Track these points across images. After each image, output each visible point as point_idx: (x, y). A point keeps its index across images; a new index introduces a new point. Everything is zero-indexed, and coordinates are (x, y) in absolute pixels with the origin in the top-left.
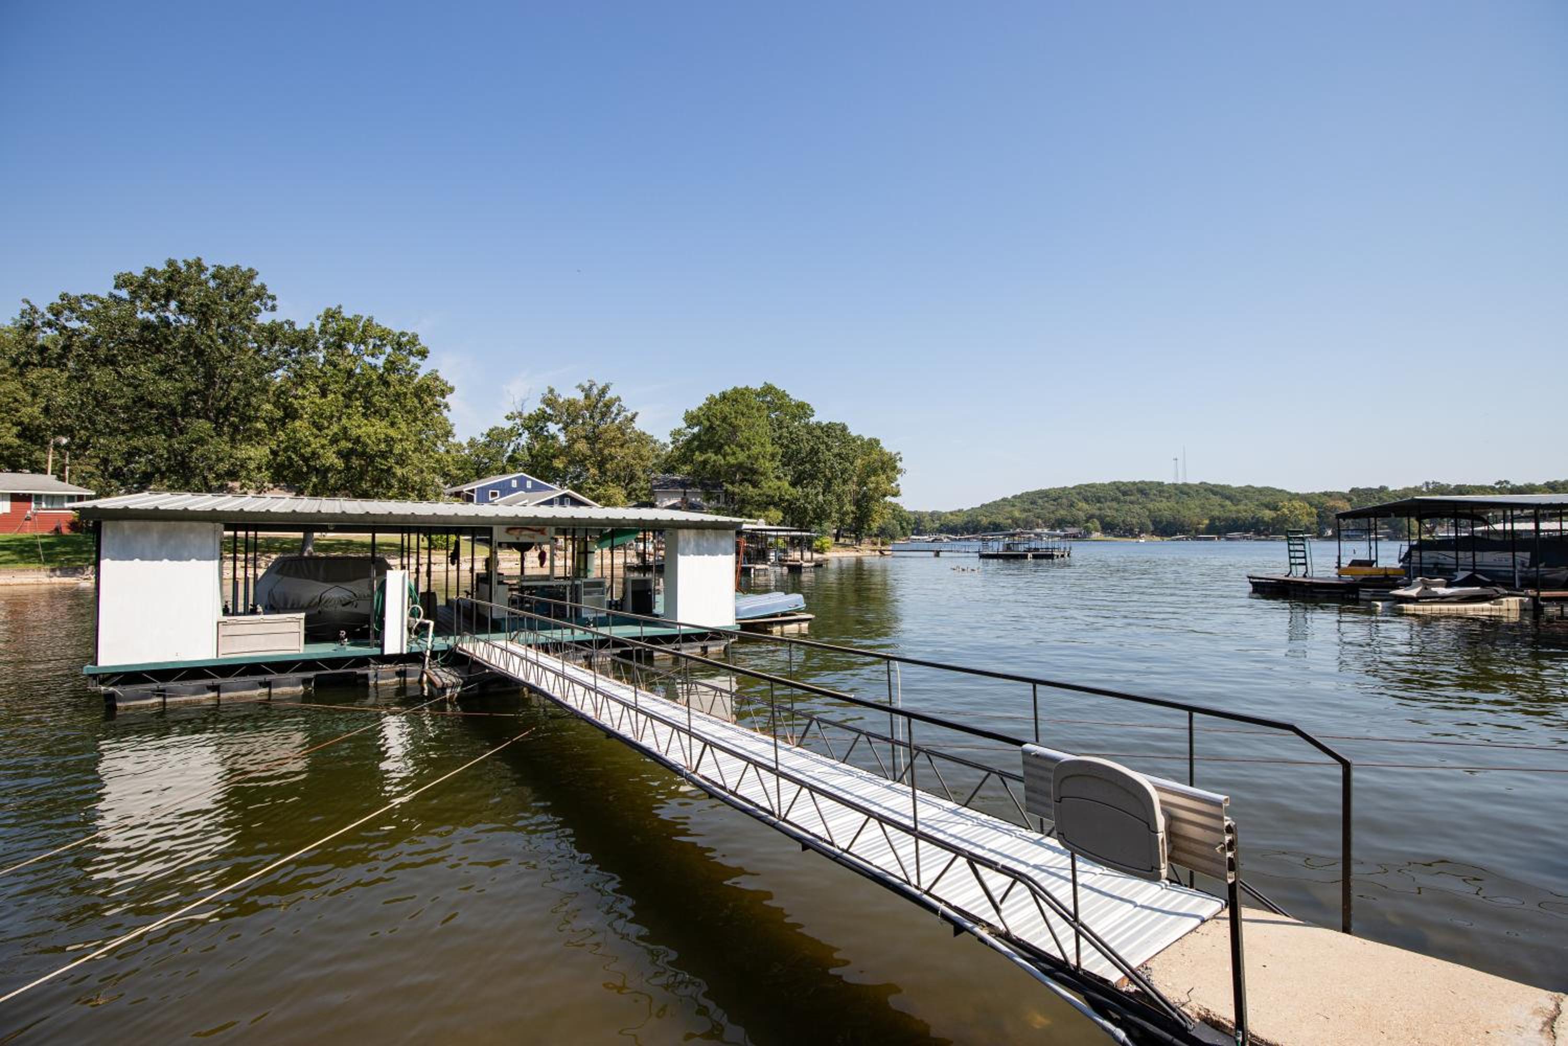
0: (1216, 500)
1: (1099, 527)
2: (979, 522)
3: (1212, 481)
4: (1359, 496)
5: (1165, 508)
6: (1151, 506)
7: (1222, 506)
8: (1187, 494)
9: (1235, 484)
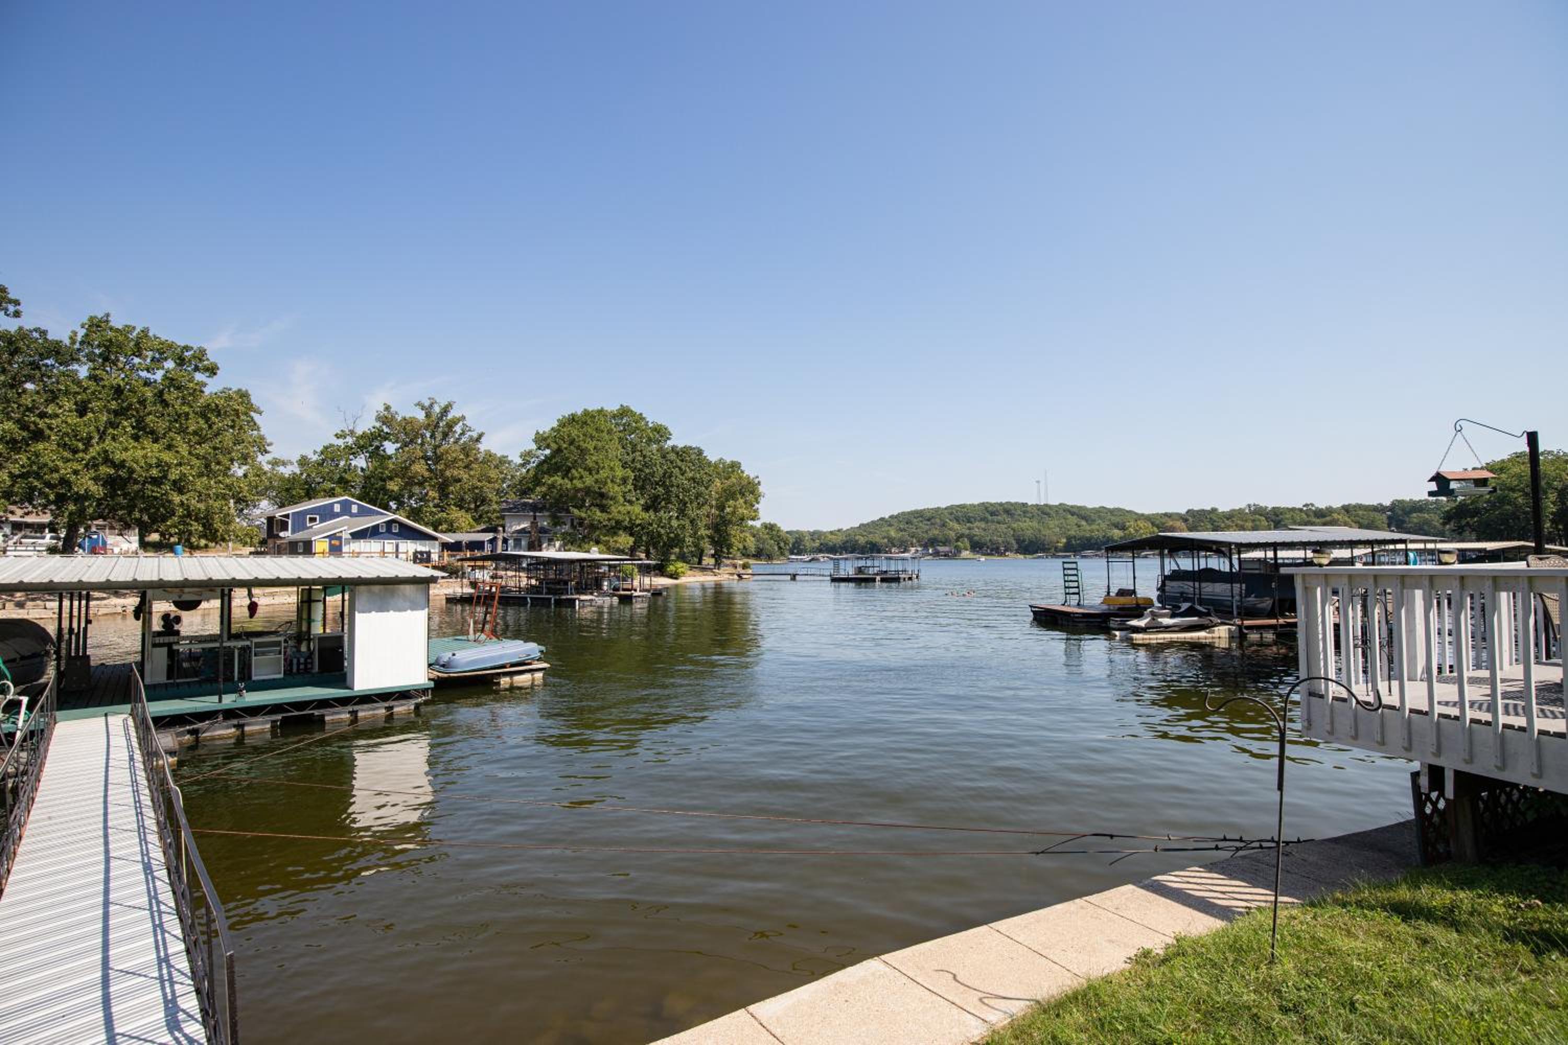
0: (1073, 520)
1: (968, 545)
2: (857, 541)
3: (1070, 503)
4: (1194, 516)
5: (1028, 528)
6: (1015, 525)
7: (1078, 526)
8: (1048, 514)
9: (1090, 506)
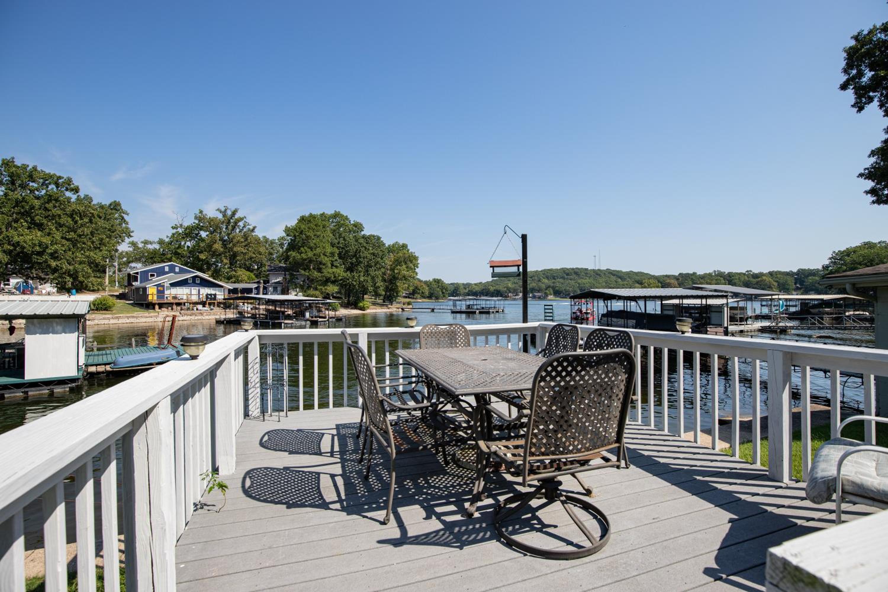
0: (614, 278)
1: (552, 292)
2: (489, 289)
3: (613, 268)
4: (683, 277)
5: (586, 283)
6: (579, 281)
7: (616, 282)
8: (599, 275)
9: (624, 270)
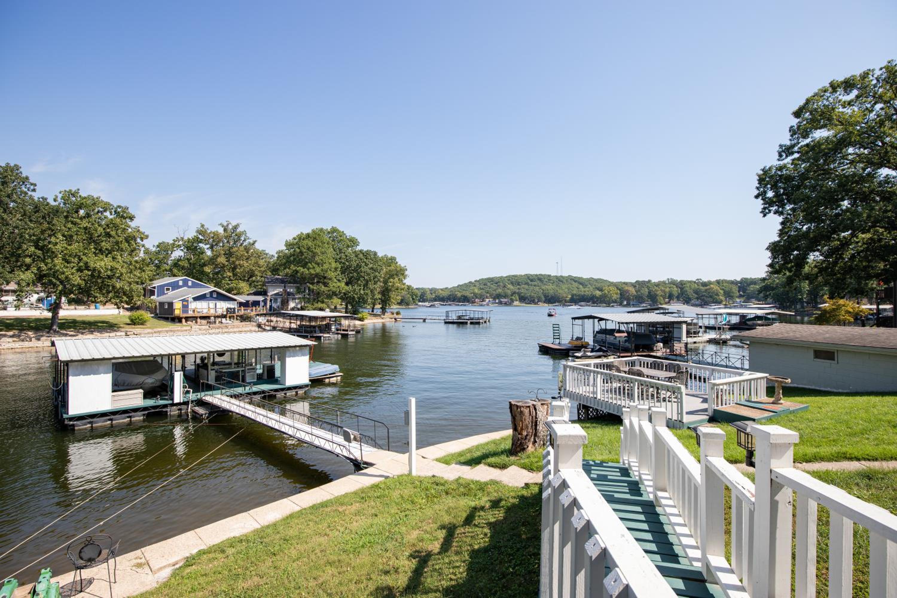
0: (576, 284)
1: (518, 299)
2: (456, 295)
3: (574, 275)
4: (639, 285)
5: (550, 288)
6: (543, 287)
7: (578, 288)
8: (562, 281)
9: (585, 277)
